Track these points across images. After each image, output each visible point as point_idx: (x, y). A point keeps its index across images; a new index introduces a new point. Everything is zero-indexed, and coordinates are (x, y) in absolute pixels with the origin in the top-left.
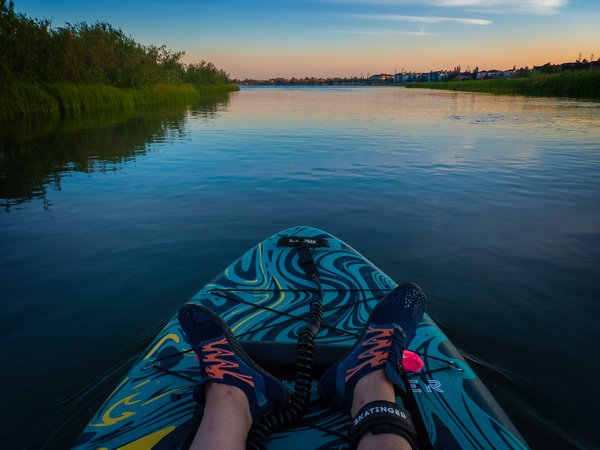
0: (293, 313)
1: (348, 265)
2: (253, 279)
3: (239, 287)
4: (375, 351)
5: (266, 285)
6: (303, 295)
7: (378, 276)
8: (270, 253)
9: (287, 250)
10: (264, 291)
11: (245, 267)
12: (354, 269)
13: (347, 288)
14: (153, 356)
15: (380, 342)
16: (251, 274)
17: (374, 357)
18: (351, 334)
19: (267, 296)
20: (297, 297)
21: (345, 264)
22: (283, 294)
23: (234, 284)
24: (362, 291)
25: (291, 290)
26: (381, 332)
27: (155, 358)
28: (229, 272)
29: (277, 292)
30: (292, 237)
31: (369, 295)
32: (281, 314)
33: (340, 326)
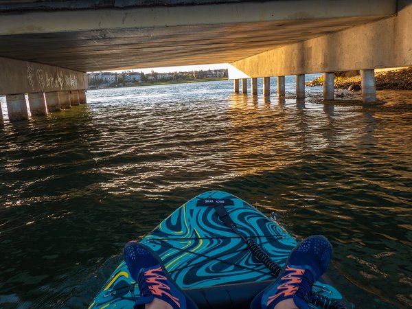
0: (208, 255)
1: (248, 218)
2: (180, 230)
3: (169, 237)
4: (289, 285)
5: (189, 235)
6: (215, 241)
7: (270, 226)
8: (192, 211)
9: (204, 209)
10: (187, 239)
11: (174, 222)
12: (253, 221)
13: (248, 235)
14: (110, 287)
15: (293, 278)
16: (178, 227)
17: (287, 289)
18: (249, 269)
19: (190, 243)
20: (212, 243)
21: (246, 218)
22: (201, 241)
23: (166, 235)
24: (259, 237)
25: (207, 238)
26: (295, 271)
27: (112, 289)
28: (161, 226)
29: (197, 240)
30: (207, 199)
31: (264, 240)
32: (199, 255)
33: (242, 264)
